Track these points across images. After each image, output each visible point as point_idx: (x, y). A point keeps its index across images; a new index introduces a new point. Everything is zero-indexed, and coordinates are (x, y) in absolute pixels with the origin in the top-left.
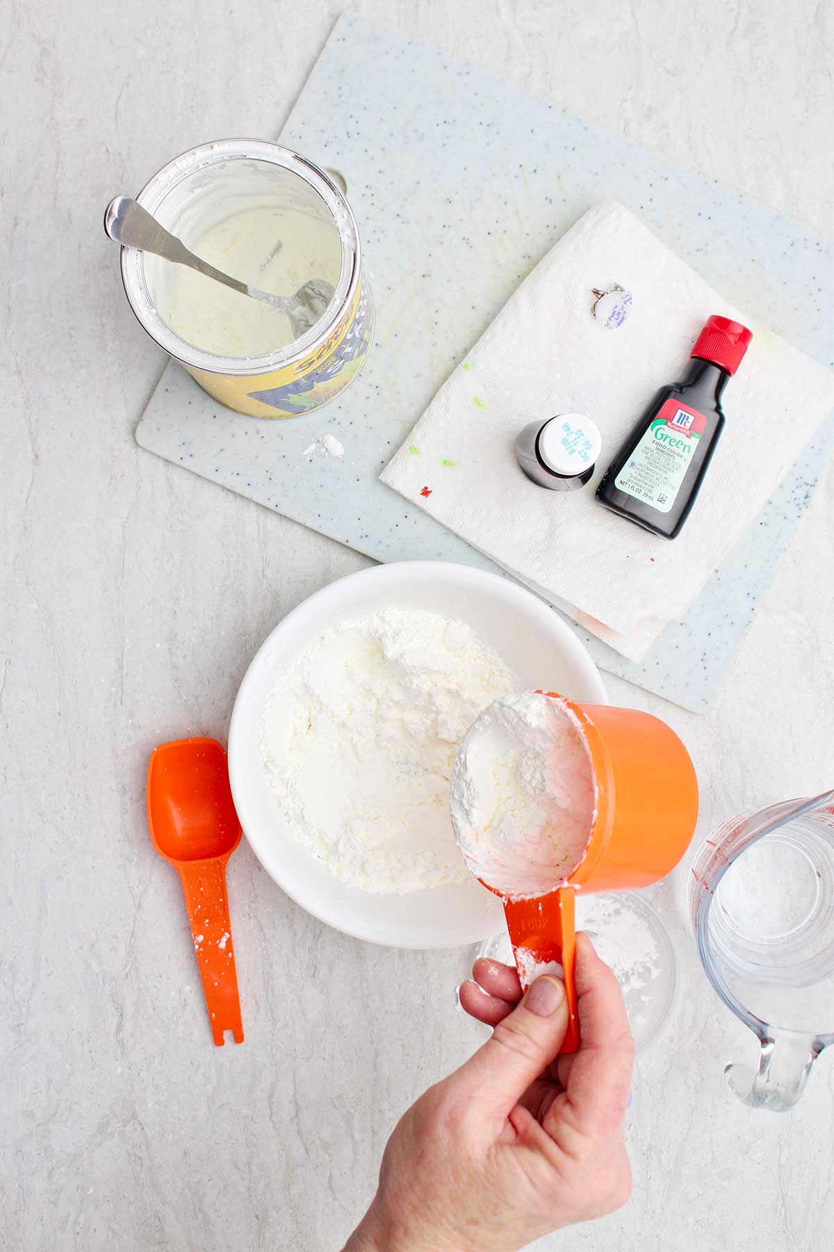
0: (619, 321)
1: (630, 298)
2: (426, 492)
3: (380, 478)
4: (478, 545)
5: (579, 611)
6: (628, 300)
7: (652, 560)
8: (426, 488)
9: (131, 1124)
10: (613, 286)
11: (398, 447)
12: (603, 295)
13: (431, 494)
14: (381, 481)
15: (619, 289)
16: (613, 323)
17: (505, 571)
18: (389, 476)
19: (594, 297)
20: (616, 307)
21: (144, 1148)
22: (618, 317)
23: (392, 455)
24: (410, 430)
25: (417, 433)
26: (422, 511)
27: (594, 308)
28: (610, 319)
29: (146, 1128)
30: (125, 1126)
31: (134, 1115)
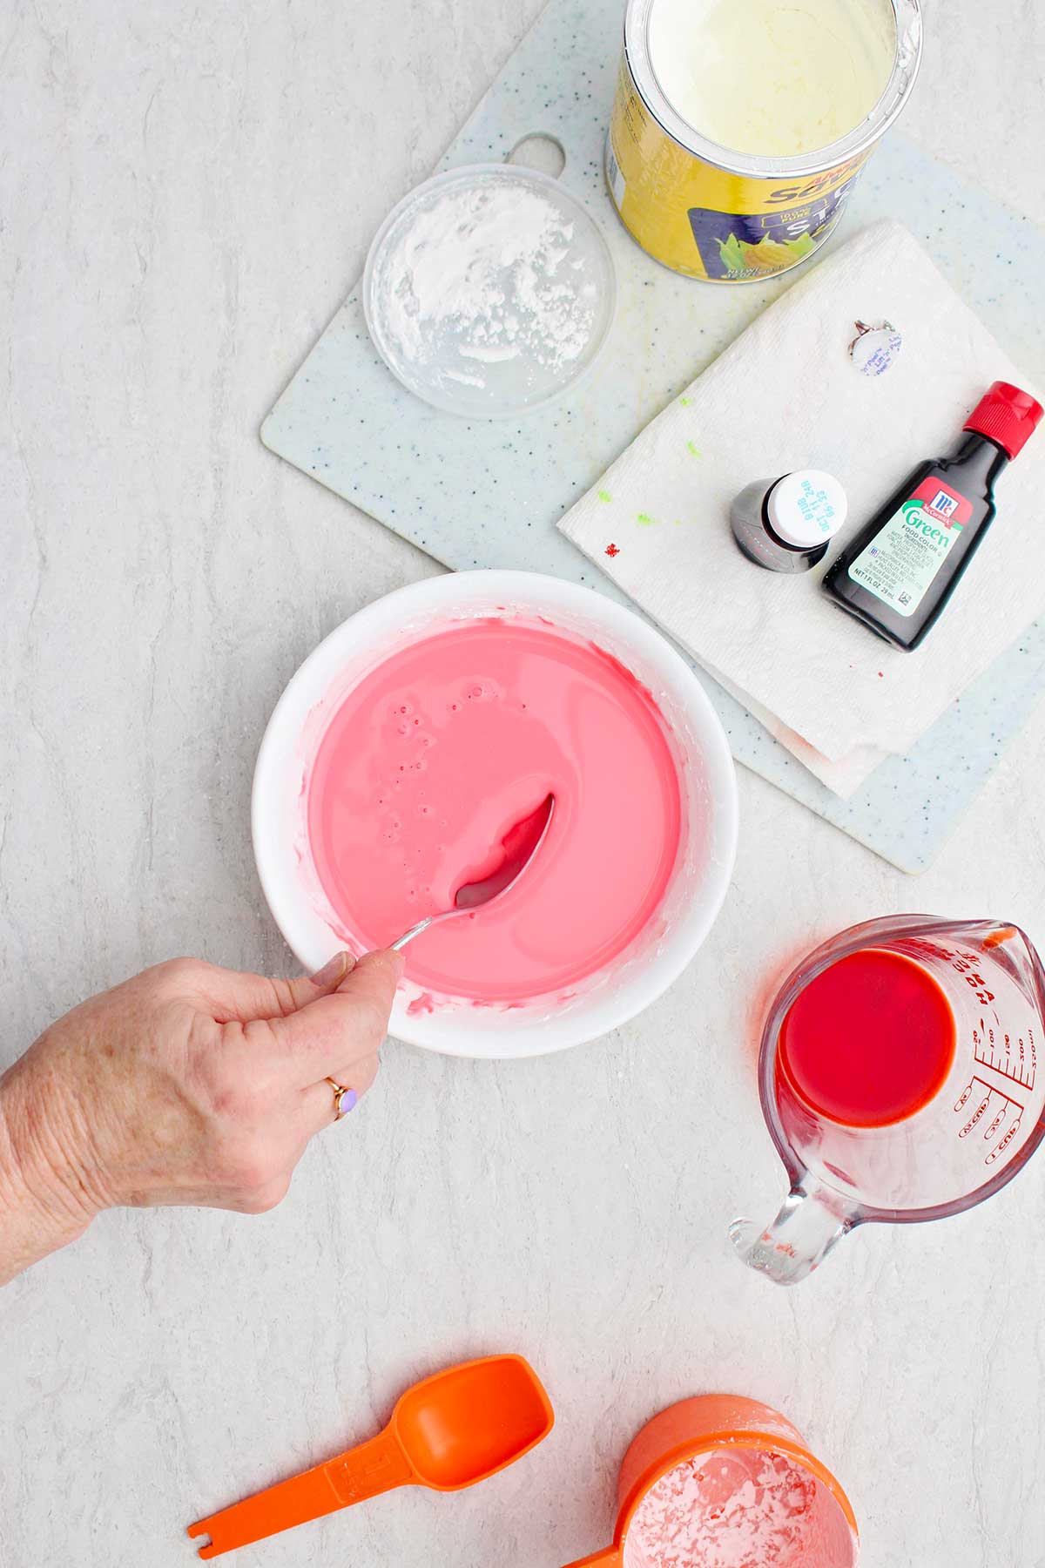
0: (879, 369)
1: (900, 343)
2: (612, 551)
3: (558, 525)
4: (668, 625)
5: (782, 725)
6: (895, 345)
7: (881, 675)
8: (613, 546)
9: (163, 1393)
10: (882, 323)
11: (585, 491)
12: (867, 331)
13: (618, 554)
14: (558, 529)
15: (888, 328)
16: (873, 368)
17: (697, 663)
18: (567, 525)
19: (856, 331)
20: (880, 350)
21: (177, 1424)
22: (879, 363)
23: (576, 500)
24: (603, 471)
25: (612, 476)
26: (603, 574)
27: (853, 345)
28: (869, 363)
29: (180, 1399)
30: (153, 1396)
31: (166, 1383)
